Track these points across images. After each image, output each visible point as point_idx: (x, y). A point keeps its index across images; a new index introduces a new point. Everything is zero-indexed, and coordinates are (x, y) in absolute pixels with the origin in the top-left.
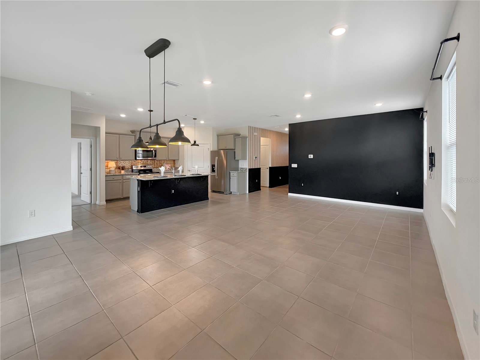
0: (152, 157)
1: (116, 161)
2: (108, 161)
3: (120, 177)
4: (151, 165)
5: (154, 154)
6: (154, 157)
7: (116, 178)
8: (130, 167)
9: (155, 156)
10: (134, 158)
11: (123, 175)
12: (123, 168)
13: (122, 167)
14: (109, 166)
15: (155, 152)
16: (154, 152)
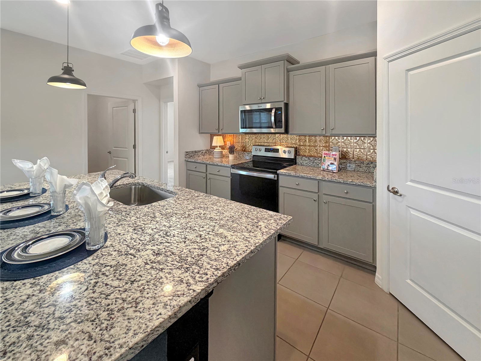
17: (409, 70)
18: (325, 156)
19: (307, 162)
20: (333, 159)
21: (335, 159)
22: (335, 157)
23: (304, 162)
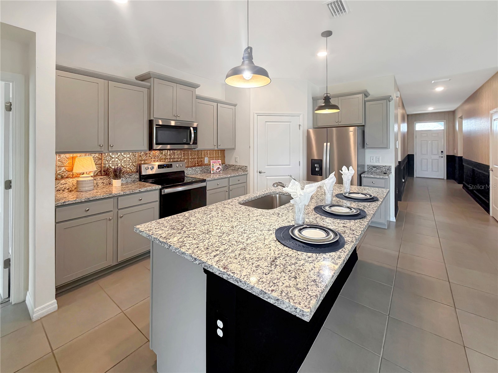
0: (189, 144)
1: (97, 155)
2: (75, 155)
3: (109, 205)
4: (180, 161)
5: (193, 136)
6: (191, 143)
7: (94, 208)
8: (134, 169)
9: (195, 142)
10: (146, 146)
11: (117, 197)
12: (117, 174)
13: (115, 171)
14: (76, 170)
15: (194, 130)
16: (192, 132)
17: (266, 122)
18: (213, 164)
19: (191, 171)
20: (219, 164)
21: (220, 164)
22: (220, 163)
23: (189, 172)
